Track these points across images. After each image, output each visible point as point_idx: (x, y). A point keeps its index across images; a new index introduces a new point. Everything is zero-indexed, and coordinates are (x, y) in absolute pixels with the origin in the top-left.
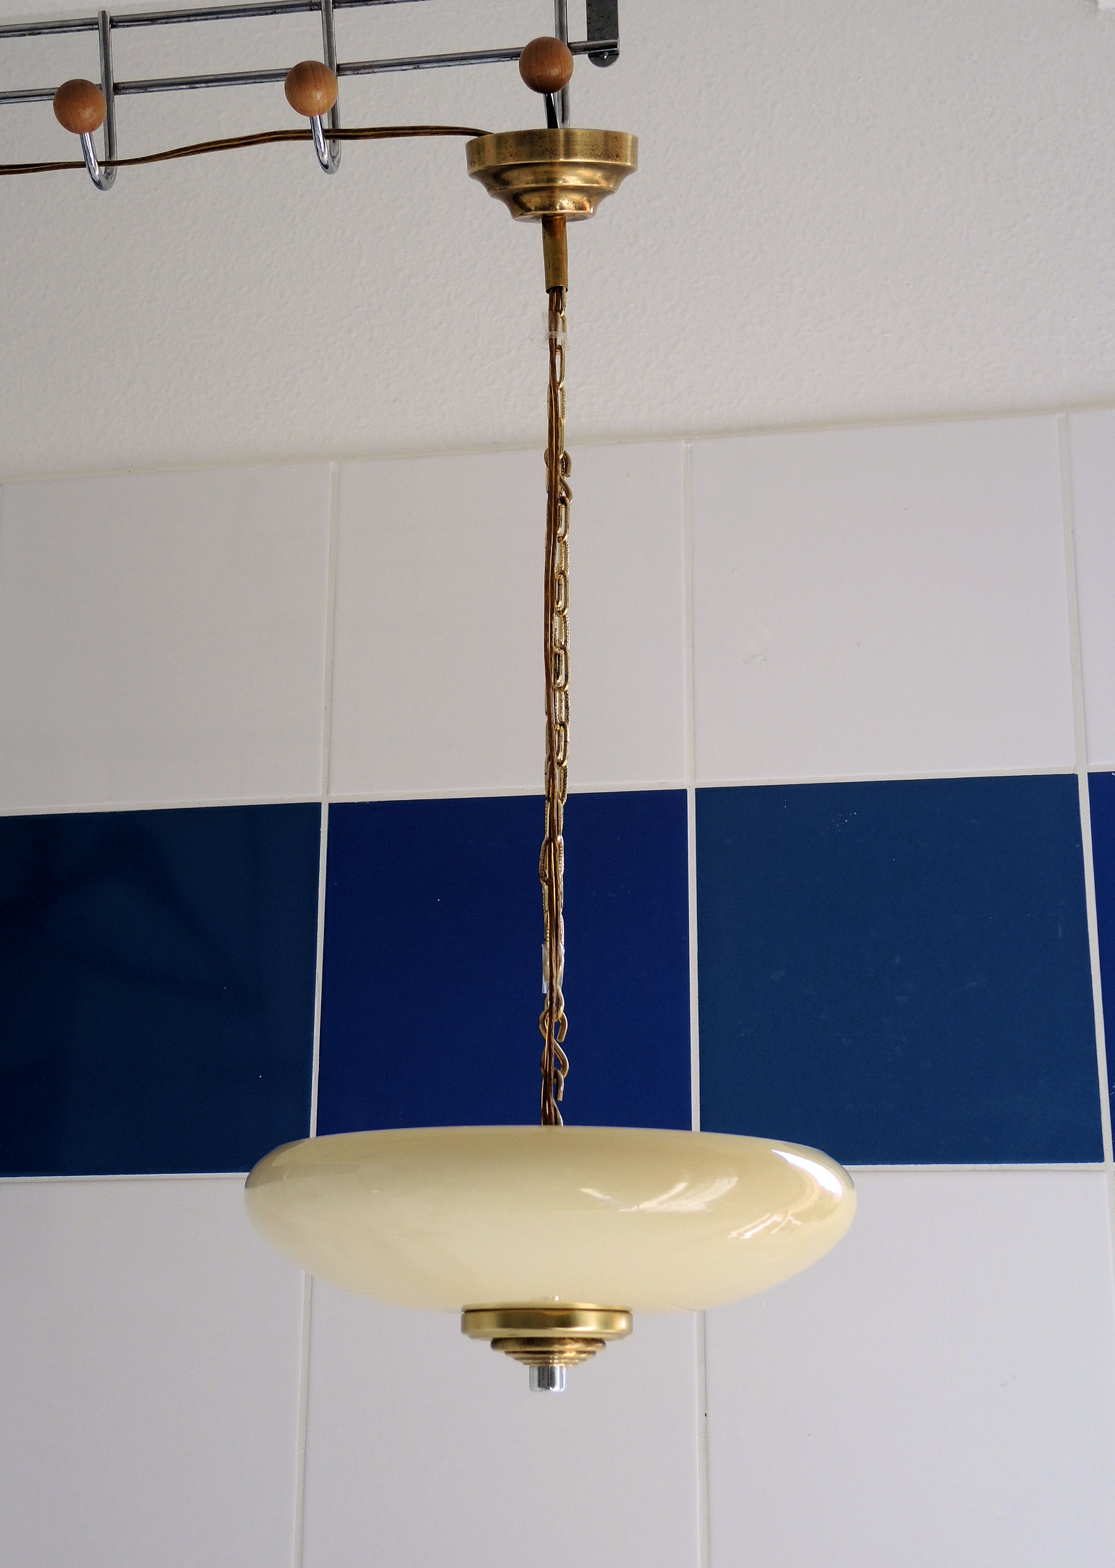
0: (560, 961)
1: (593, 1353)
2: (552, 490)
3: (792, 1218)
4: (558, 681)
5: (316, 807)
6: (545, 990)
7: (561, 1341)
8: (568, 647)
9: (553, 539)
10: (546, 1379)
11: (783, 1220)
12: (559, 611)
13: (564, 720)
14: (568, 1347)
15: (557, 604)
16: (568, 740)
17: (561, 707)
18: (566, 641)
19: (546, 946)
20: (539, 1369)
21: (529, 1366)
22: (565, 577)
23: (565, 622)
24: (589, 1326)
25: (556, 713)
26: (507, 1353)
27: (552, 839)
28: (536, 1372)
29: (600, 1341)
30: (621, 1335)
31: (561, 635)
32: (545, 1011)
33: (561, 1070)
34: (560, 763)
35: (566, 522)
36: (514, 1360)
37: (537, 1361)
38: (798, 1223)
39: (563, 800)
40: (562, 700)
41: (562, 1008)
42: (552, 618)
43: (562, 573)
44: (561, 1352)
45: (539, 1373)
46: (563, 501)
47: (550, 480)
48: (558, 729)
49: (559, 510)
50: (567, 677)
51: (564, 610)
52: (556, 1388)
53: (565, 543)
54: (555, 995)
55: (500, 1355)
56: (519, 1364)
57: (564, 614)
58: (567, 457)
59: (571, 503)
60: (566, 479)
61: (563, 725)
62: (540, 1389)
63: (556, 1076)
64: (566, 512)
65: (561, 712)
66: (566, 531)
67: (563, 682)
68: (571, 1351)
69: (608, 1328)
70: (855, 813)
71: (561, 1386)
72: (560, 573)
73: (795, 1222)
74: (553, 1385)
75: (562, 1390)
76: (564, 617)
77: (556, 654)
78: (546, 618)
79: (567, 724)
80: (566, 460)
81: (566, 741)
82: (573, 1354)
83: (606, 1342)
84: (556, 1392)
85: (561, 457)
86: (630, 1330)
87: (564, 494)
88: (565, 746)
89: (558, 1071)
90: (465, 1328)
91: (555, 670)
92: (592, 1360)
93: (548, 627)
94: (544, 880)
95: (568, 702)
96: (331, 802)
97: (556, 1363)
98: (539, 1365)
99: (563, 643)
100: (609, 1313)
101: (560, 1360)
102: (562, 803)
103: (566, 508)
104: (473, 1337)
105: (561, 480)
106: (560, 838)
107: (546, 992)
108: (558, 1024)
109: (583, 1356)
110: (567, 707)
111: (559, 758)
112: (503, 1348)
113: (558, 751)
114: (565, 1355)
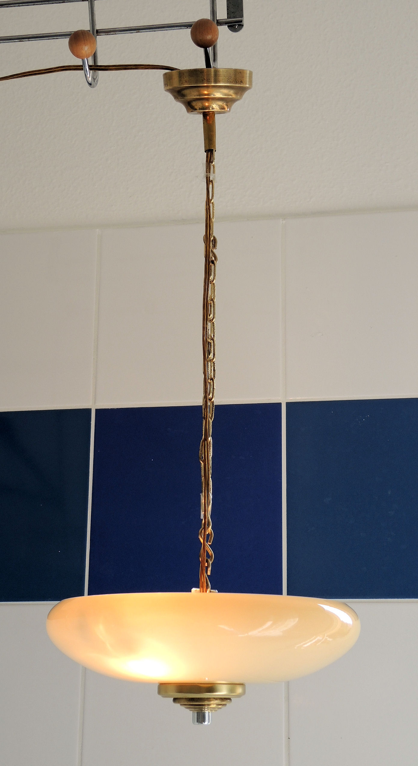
0: (210, 503)
1: (225, 705)
2: (207, 257)
3: (327, 638)
4: (210, 356)
5: (89, 411)
6: (202, 517)
7: (208, 699)
8: (215, 339)
9: (207, 282)
10: (201, 718)
11: (323, 639)
12: (210, 320)
13: (212, 377)
14: (212, 702)
15: (210, 316)
16: (215, 387)
17: (211, 370)
18: (214, 336)
19: (202, 495)
20: (197, 713)
21: (192, 712)
22: (213, 302)
23: (214, 325)
24: (223, 692)
25: (208, 373)
26: (181, 705)
27: (206, 439)
28: (196, 714)
29: (230, 699)
30: (239, 696)
31: (211, 332)
32: (202, 528)
33: (210, 558)
34: (210, 400)
35: (214, 273)
36: (184, 708)
37: (196, 709)
38: (331, 640)
39: (212, 419)
40: (212, 366)
41: (211, 527)
42: (207, 324)
43: (212, 300)
44: (208, 705)
45: (197, 715)
46: (213, 262)
47: (206, 251)
48: (210, 381)
49: (211, 267)
50: (214, 354)
51: (213, 319)
52: (206, 723)
53: (214, 284)
54: (207, 520)
55: (177, 705)
56: (188, 710)
57: (213, 321)
58: (215, 238)
59: (217, 263)
60: (214, 251)
61: (212, 379)
62: (198, 723)
63: (207, 561)
64: (214, 268)
65: (211, 373)
66: (214, 278)
67: (212, 357)
68: (213, 704)
69: (234, 693)
70: (368, 416)
71: (209, 722)
72: (211, 300)
73: (328, 639)
74: (204, 722)
75: (209, 724)
76: (213, 323)
77: (209, 342)
78: (204, 324)
79: (214, 379)
80: (215, 240)
81: (213, 388)
82: (214, 706)
83: (231, 698)
84: (205, 725)
85: (212, 239)
86: (244, 692)
87: (213, 259)
88: (213, 391)
89: (208, 559)
90: (159, 692)
91: (208, 351)
92: (224, 708)
93: (205, 328)
94: (201, 460)
95: (215, 367)
96: (97, 408)
97: (206, 710)
98: (197, 711)
99: (212, 336)
100: (233, 685)
101: (208, 709)
102: (211, 420)
103: (214, 266)
104: (164, 697)
105: (212, 251)
106: (210, 439)
107: (202, 518)
108: (208, 535)
109: (220, 706)
110: (214, 370)
111: (210, 396)
112: (179, 703)
113: (210, 393)
114: (211, 706)
